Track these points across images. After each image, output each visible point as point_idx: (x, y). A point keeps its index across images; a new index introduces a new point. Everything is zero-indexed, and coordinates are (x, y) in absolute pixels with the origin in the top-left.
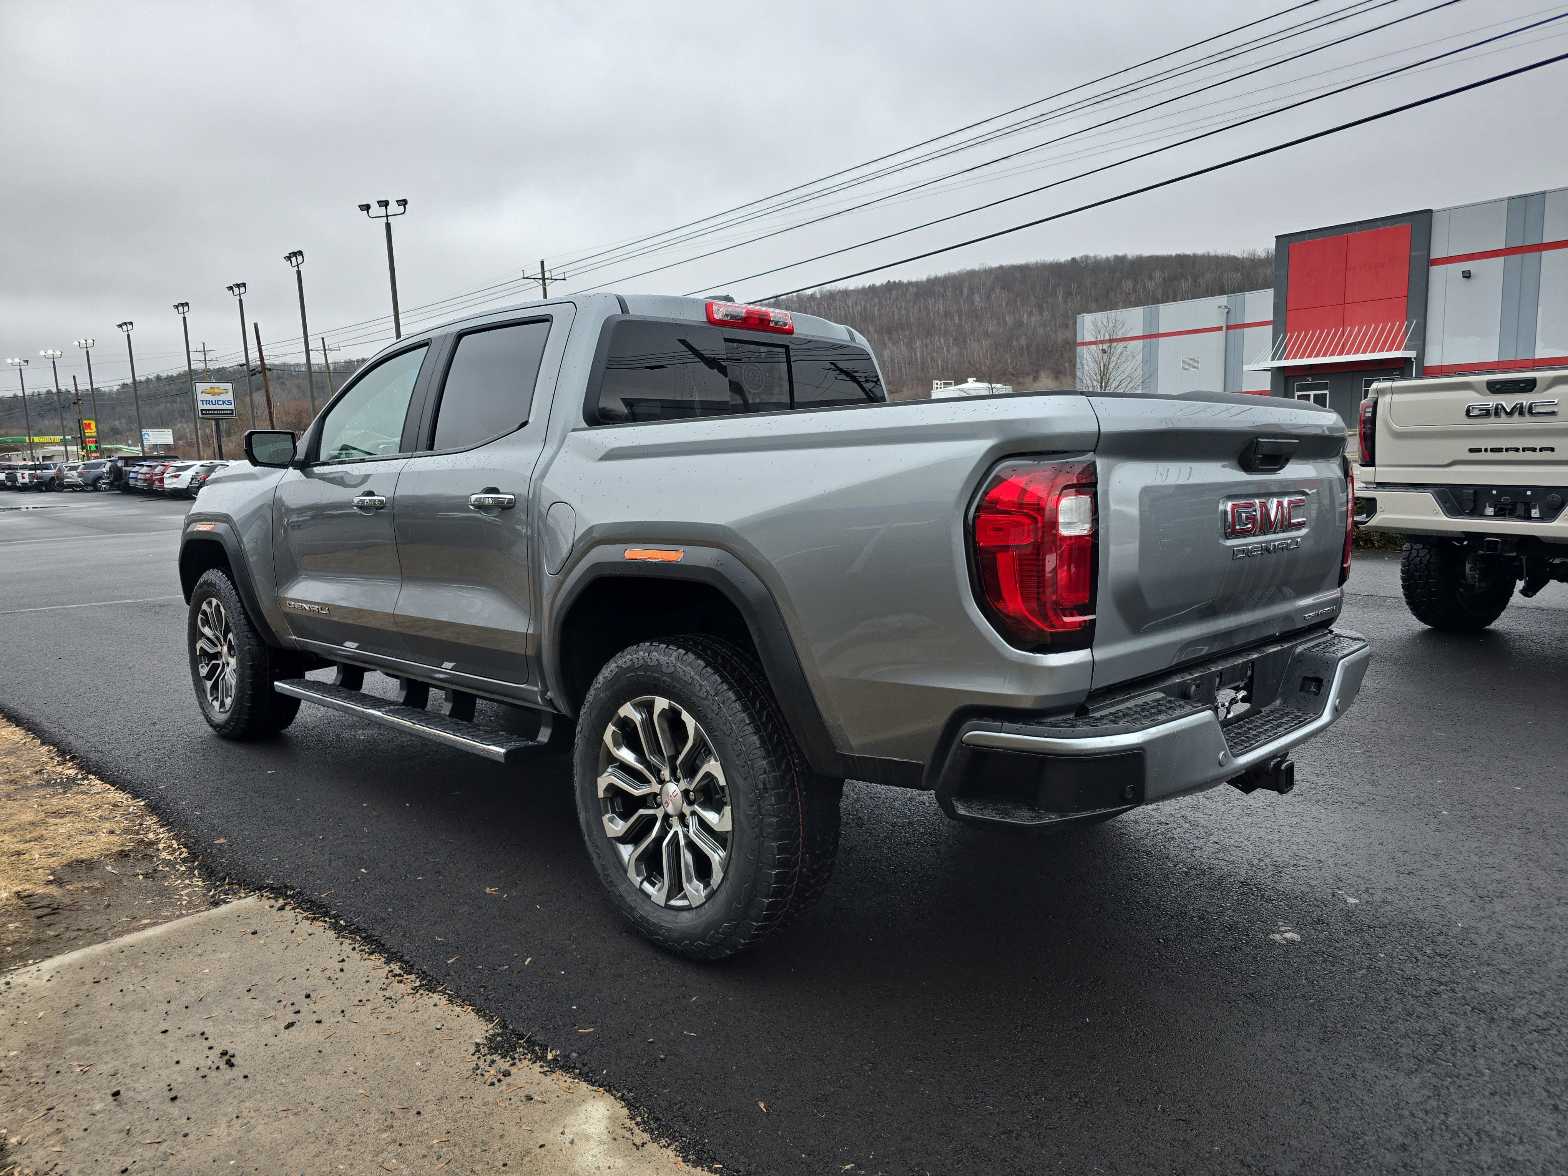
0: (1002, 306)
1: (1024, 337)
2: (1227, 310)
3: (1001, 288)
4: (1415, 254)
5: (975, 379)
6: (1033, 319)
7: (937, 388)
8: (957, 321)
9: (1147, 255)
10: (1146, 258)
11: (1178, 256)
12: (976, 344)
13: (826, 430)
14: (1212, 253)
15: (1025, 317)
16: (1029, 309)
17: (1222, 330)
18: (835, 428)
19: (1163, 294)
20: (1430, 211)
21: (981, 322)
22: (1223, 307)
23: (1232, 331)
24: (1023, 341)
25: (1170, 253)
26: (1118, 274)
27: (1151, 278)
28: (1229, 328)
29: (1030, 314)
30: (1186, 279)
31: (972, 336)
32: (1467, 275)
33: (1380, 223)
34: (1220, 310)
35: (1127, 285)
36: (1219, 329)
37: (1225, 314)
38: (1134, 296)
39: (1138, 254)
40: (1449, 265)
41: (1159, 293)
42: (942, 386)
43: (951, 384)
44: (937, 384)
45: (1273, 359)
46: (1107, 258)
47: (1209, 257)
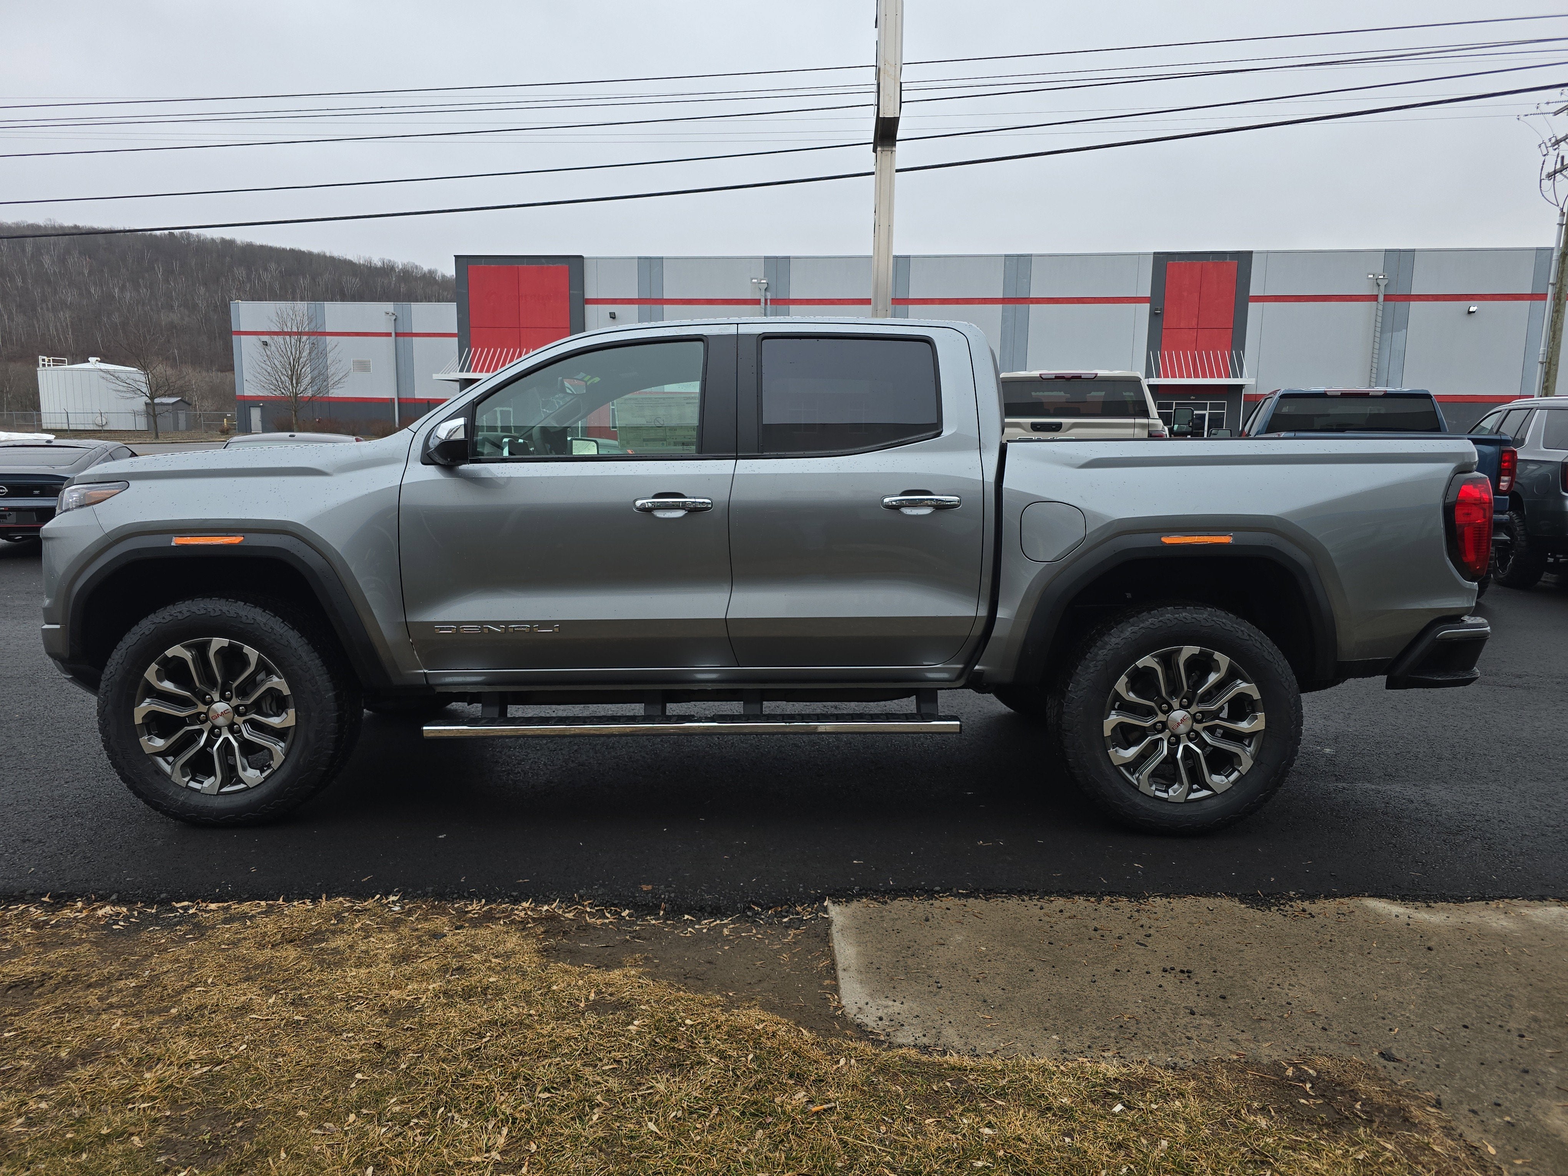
0: (83, 274)
1: (117, 314)
2: (394, 317)
3: (80, 253)
4: (575, 292)
5: (99, 359)
6: (128, 295)
7: (44, 365)
8: (20, 284)
9: (258, 244)
10: (258, 246)
11: (292, 251)
12: (51, 315)
13: (1327, 452)
14: (328, 254)
15: (116, 291)
16: (121, 282)
17: (391, 336)
18: (1333, 451)
19: (281, 288)
20: (581, 257)
21: (56, 289)
22: (390, 314)
23: (400, 339)
24: (116, 318)
25: (283, 246)
26: (228, 259)
27: (266, 269)
28: (397, 335)
29: (123, 289)
30: (305, 277)
31: (44, 305)
32: (613, 316)
33: (543, 260)
34: (388, 316)
35: (240, 272)
36: (388, 335)
37: (393, 321)
38: (248, 285)
39: (249, 240)
40: (599, 306)
41: (277, 286)
42: (51, 363)
43: (63, 362)
44: (44, 360)
45: (461, 370)
46: (212, 239)
47: (325, 256)
